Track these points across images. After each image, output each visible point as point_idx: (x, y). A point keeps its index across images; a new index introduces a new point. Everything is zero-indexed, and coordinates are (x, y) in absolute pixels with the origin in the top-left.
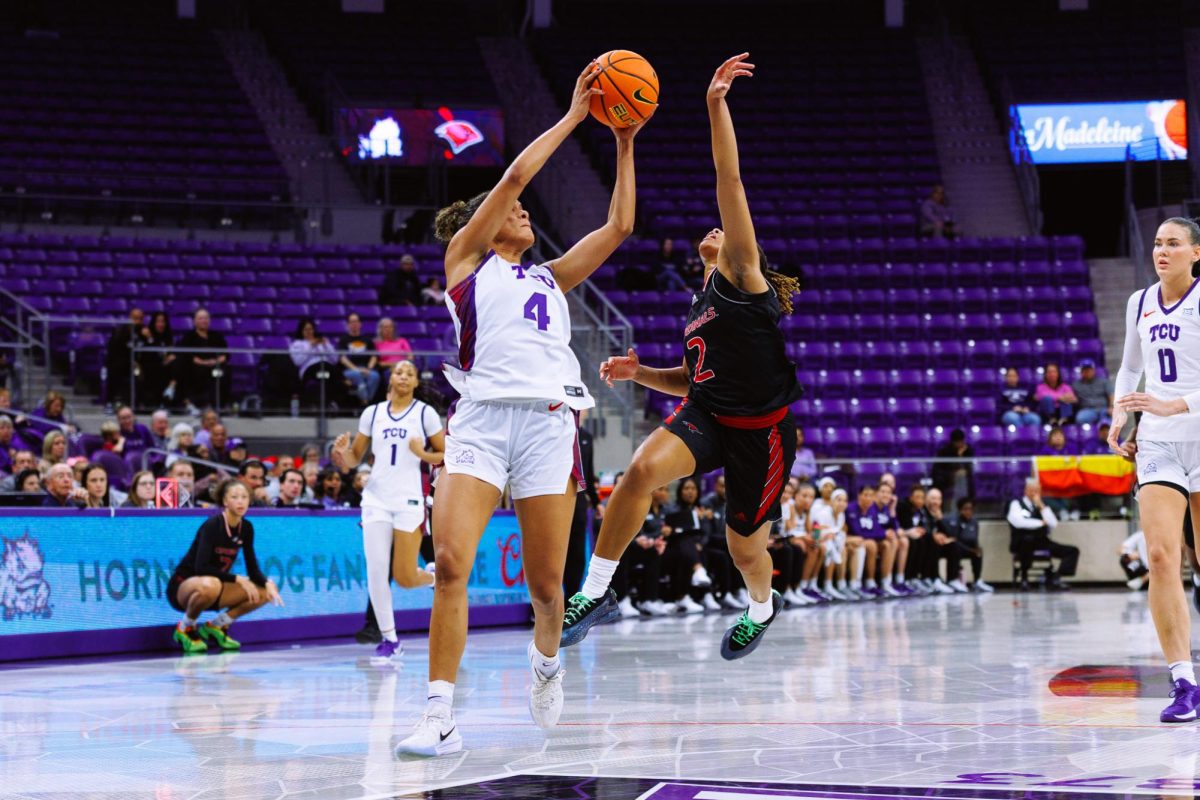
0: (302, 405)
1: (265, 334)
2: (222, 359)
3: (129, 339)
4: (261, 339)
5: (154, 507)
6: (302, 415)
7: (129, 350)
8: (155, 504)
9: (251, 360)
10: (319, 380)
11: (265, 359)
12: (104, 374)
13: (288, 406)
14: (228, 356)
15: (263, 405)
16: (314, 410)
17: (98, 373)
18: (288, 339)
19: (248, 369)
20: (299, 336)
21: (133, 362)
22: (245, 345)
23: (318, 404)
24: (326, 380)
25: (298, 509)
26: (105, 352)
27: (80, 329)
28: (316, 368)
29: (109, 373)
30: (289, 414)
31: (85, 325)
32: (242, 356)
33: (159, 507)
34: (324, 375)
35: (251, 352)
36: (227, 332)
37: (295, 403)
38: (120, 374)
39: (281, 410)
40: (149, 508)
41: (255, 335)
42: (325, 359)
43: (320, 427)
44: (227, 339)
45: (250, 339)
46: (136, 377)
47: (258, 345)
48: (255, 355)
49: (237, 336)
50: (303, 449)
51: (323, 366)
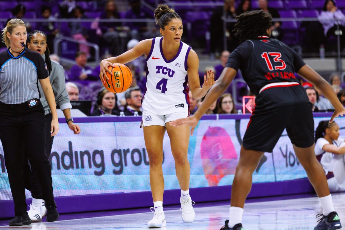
0: (326, 51)
1: (303, 9)
2: (277, 25)
3: (222, 15)
4: (301, 12)
5: (241, 114)
6: (327, 57)
7: (222, 21)
8: (242, 112)
9: (295, 25)
10: (336, 36)
11: (303, 24)
12: (208, 36)
13: (318, 52)
14: (281, 23)
15: (303, 52)
16: (334, 53)
17: (204, 36)
18: (317, 12)
19: (293, 30)
20: (325, 9)
21: (225, 29)
22: (291, 16)
23: (336, 51)
24: (340, 36)
25: (327, 112)
26: (208, 23)
27: (192, 9)
28: (335, 28)
29: (211, 36)
30: (319, 57)
31: (195, 7)
32: (290, 23)
33: (244, 114)
34: (339, 33)
35: (295, 20)
36: (280, 9)
37: (322, 50)
38: (218, 36)
39: (314, 54)
40: (239, 114)
41: (296, 10)
42: (340, 23)
43: (338, 64)
44: (280, 13)
45: (294, 13)
46: (228, 38)
47: (299, 16)
48: (297, 22)
49: (286, 11)
50: (331, 77)
51: (338, 27)
